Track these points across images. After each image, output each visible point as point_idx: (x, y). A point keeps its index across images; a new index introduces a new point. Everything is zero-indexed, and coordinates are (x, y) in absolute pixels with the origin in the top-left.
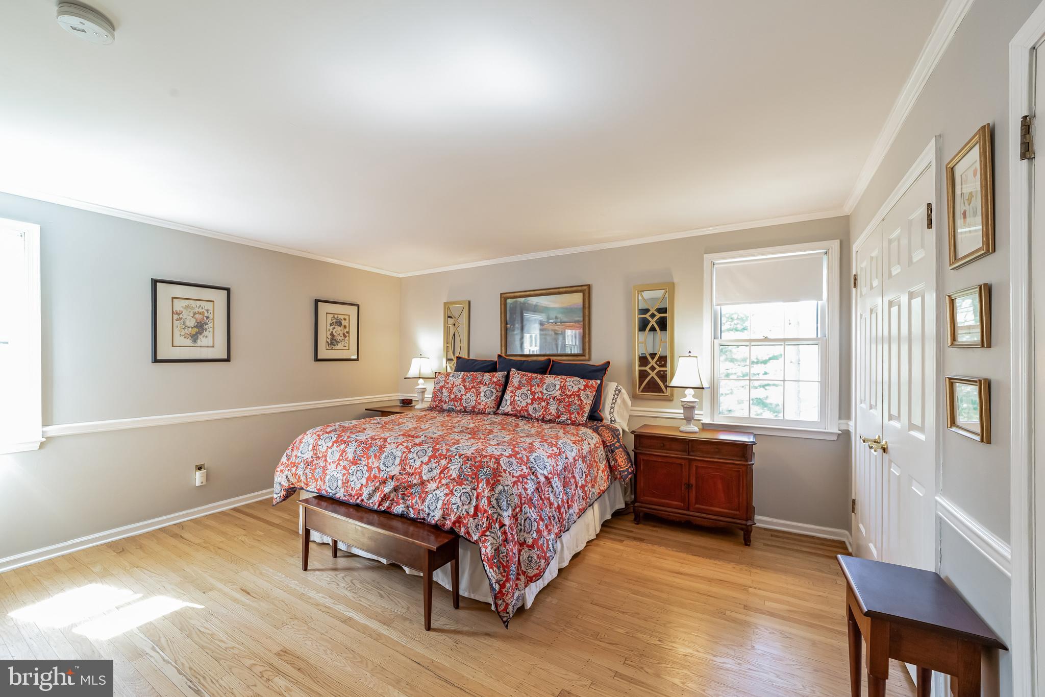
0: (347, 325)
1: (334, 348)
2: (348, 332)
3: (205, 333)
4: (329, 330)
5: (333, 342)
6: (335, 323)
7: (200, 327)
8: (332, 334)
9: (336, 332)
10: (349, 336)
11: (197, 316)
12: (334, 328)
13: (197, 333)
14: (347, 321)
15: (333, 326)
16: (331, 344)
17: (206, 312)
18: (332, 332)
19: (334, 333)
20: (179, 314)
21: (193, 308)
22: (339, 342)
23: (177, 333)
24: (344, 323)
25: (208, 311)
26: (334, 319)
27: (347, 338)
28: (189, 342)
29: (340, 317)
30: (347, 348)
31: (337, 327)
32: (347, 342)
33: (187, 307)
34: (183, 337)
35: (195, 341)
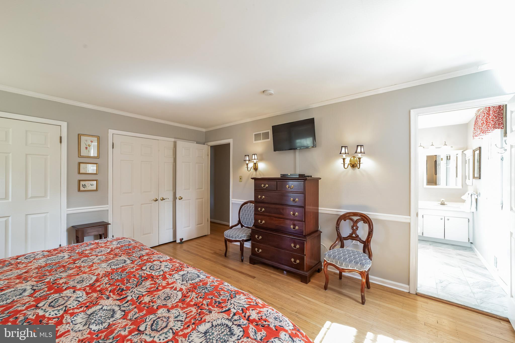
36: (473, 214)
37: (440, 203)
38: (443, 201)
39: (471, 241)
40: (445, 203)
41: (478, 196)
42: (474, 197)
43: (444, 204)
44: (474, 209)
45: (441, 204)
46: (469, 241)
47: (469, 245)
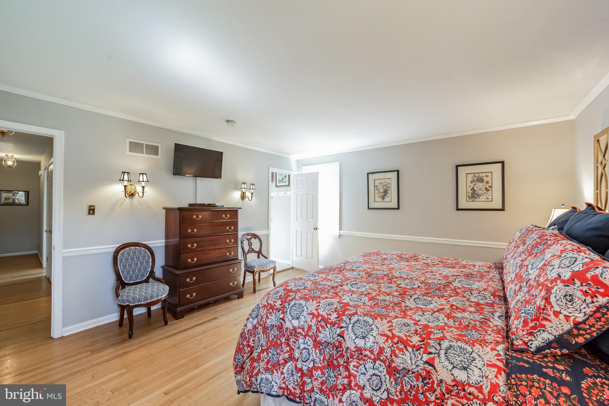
0: (490, 181)
1: (475, 200)
2: (491, 187)
3: (388, 195)
4: (470, 187)
5: (474, 195)
6: (476, 181)
7: (386, 192)
8: (473, 189)
9: (477, 187)
10: (492, 190)
11: (384, 187)
12: (476, 184)
13: (384, 195)
14: (490, 177)
15: (475, 183)
16: (473, 197)
17: (388, 185)
18: (473, 188)
19: (475, 188)
20: (377, 187)
21: (382, 183)
22: (481, 195)
23: (376, 196)
24: (485, 179)
25: (389, 184)
26: (474, 178)
27: (490, 192)
28: (381, 200)
29: (480, 175)
30: (490, 200)
31: (478, 184)
32: (490, 195)
33: (380, 183)
34: (378, 198)
35: (383, 199)
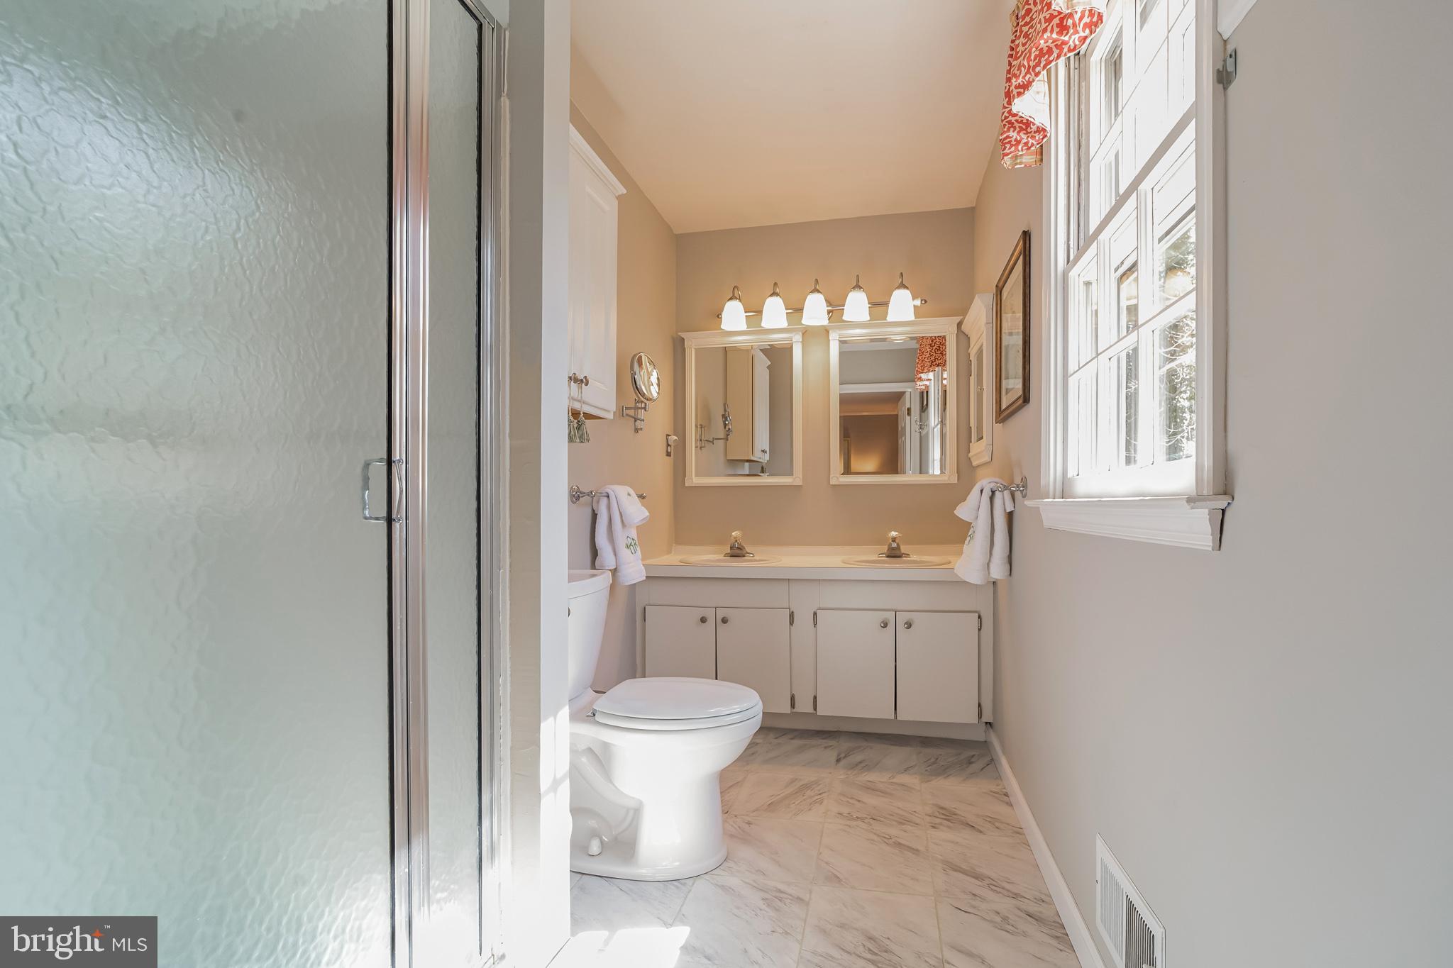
36: (995, 592)
37: (885, 549)
38: (894, 540)
39: (987, 717)
40: (904, 549)
41: (1018, 495)
42: (1003, 502)
43: (897, 553)
44: (998, 571)
45: (887, 557)
46: (980, 715)
47: (979, 735)
